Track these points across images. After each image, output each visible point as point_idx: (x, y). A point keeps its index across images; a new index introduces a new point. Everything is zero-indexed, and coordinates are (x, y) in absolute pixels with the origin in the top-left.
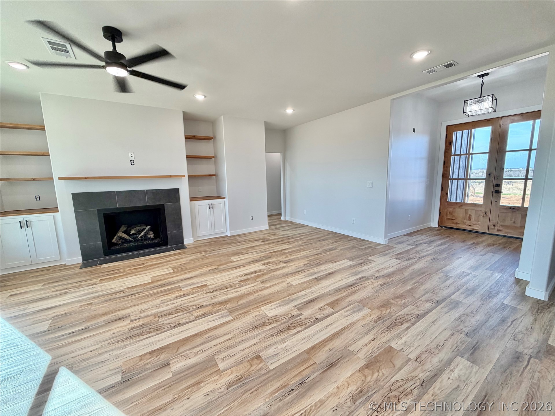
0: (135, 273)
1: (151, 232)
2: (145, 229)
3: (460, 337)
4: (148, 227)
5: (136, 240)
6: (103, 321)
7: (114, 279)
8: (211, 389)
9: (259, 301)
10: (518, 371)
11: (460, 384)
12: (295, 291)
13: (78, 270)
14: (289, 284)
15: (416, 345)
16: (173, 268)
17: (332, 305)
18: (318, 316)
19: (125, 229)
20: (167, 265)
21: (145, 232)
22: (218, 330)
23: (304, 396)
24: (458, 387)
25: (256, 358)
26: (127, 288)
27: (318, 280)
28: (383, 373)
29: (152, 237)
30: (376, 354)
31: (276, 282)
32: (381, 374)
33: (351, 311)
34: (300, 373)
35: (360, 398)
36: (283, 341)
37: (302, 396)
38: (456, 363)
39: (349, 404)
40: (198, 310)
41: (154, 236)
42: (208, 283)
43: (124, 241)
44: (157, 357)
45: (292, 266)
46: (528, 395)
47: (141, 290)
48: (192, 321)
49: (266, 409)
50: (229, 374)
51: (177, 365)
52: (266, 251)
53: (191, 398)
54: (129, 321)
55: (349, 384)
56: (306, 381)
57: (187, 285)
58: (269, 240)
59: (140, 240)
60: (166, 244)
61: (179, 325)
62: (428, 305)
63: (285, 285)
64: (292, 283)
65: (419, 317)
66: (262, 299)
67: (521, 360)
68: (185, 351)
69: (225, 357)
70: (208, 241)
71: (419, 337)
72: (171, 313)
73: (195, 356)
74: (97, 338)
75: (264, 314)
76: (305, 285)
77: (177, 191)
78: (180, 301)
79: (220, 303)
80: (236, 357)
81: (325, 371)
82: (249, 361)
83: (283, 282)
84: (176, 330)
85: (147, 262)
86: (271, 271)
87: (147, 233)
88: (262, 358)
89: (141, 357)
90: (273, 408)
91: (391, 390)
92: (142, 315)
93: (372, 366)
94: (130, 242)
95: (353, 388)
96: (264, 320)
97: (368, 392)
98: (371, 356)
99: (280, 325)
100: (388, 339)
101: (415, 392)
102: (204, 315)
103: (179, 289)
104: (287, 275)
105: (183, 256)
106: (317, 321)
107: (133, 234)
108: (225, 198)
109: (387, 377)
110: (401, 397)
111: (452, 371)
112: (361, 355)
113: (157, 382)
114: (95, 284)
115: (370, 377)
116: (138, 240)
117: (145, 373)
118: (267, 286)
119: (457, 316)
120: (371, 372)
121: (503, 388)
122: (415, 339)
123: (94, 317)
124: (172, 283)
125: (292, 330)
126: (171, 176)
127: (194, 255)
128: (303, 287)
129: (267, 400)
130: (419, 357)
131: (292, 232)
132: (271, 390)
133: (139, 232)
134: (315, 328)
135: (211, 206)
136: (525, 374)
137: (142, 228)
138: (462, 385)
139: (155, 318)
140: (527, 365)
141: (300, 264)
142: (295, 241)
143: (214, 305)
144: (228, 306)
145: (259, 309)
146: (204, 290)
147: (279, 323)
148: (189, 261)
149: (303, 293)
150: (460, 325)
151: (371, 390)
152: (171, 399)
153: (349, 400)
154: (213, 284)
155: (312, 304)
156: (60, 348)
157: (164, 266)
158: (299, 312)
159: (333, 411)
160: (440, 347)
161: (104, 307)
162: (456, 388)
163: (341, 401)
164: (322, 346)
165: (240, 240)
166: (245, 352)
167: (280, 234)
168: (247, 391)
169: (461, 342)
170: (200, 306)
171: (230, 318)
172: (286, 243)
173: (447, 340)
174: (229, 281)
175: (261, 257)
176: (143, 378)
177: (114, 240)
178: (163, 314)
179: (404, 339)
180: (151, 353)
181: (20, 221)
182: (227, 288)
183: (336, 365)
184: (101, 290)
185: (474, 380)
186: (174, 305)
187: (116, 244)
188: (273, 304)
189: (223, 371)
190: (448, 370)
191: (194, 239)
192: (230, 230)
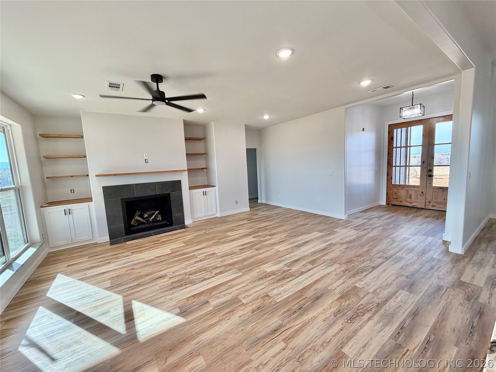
0: (156, 247)
1: (160, 216)
2: (155, 213)
3: (402, 279)
4: (157, 212)
5: (148, 222)
6: (149, 279)
7: (142, 251)
8: (242, 314)
9: (258, 262)
10: (439, 296)
11: (402, 304)
12: (282, 255)
13: (109, 247)
14: (277, 250)
15: (373, 284)
16: (184, 243)
17: (312, 262)
18: (303, 270)
19: (140, 213)
20: (178, 240)
21: (155, 216)
22: (234, 281)
23: (303, 315)
24: (401, 305)
25: (266, 296)
26: (155, 257)
27: (298, 247)
28: (352, 301)
29: (161, 220)
30: (347, 291)
31: (267, 250)
32: (351, 301)
33: (326, 266)
34: (297, 303)
35: (339, 314)
36: (282, 286)
37: (302, 314)
38: (400, 293)
39: (332, 317)
40: (215, 270)
41: (162, 219)
42: (216, 252)
43: (139, 223)
44: (198, 298)
45: (276, 237)
46: (443, 308)
47: (167, 259)
48: (214, 277)
49: (280, 322)
50: (251, 306)
51: (214, 302)
52: (253, 228)
53: (231, 319)
54: (168, 279)
55: (331, 308)
56: (303, 307)
57: (200, 253)
58: (253, 219)
59: (151, 222)
60: (171, 224)
61: (205, 279)
62: (380, 260)
63: (274, 251)
64: (279, 249)
65: (374, 268)
66: (260, 261)
67: (441, 290)
68: (216, 294)
69: (245, 296)
70: (204, 222)
71: (375, 280)
72: (196, 273)
73: (224, 297)
74: (150, 289)
75: (264, 271)
76: (289, 250)
77: (179, 182)
78: (200, 265)
79: (230, 265)
80: (253, 296)
81: (314, 301)
82: (262, 298)
83: (272, 249)
84: (205, 283)
85: (161, 238)
86: (261, 242)
87: (156, 216)
88: (271, 296)
89: (188, 299)
90: (285, 321)
91: (358, 309)
92: (176, 274)
93: (345, 297)
94: (144, 223)
95: (334, 309)
96: (265, 274)
97: (343, 311)
98: (343, 292)
99: (278, 276)
100: (354, 282)
101: (374, 309)
102: (221, 273)
103: (195, 257)
104: (274, 244)
105: (188, 233)
106: (302, 273)
107: (146, 218)
108: (215, 186)
109: (355, 303)
110: (364, 312)
111: (397, 297)
112: (337, 291)
113: (205, 312)
114: (128, 256)
115: (344, 303)
116: (150, 222)
117: (195, 307)
118: (261, 252)
119: (400, 266)
120: (344, 300)
121: (428, 305)
122: (372, 281)
123: (141, 277)
124: (188, 253)
125: (286, 279)
126: (176, 171)
127: (197, 233)
128: (288, 252)
129: (280, 318)
130: (374, 291)
131: (269, 213)
132: (281, 312)
133: (150, 216)
134: (302, 278)
135: (205, 194)
136: (443, 297)
137: (151, 212)
138: (403, 305)
139: (186, 276)
140: (445, 292)
141: (282, 236)
142: (274, 220)
143: (225, 266)
144: (236, 266)
145: (259, 268)
146: (214, 257)
147: (276, 275)
148: (194, 237)
149: (288, 256)
150: (402, 271)
151: (345, 310)
152: (218, 320)
153: (332, 315)
154: (220, 253)
155: (296, 262)
156: (127, 296)
157: (176, 241)
158: (289, 268)
159: (323, 321)
160: (389, 285)
161: (144, 270)
162: (399, 306)
163: (327, 316)
164: (310, 288)
165: (229, 220)
166: (257, 293)
167: (260, 214)
168: (266, 314)
169: (402, 282)
170: (215, 267)
171: (240, 274)
172: (267, 221)
173: (394, 281)
174: (231, 250)
175: (250, 232)
176: (194, 310)
177: (132, 223)
178: (190, 273)
179: (364, 281)
180: (193, 296)
181: (65, 210)
182: (231, 255)
183: (321, 298)
184: (135, 259)
185: (411, 302)
186: (196, 267)
187: (133, 226)
188: (269, 264)
189: (246, 304)
190: (394, 297)
191: (192, 220)
192: (220, 212)
